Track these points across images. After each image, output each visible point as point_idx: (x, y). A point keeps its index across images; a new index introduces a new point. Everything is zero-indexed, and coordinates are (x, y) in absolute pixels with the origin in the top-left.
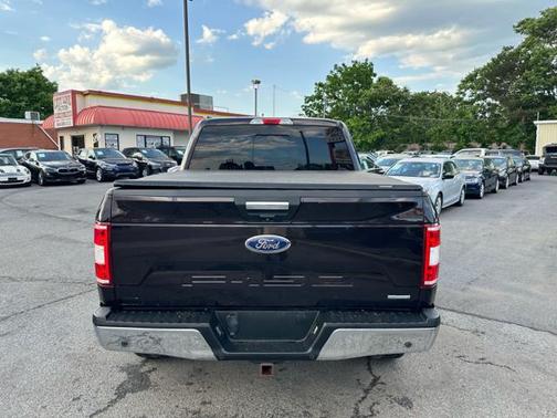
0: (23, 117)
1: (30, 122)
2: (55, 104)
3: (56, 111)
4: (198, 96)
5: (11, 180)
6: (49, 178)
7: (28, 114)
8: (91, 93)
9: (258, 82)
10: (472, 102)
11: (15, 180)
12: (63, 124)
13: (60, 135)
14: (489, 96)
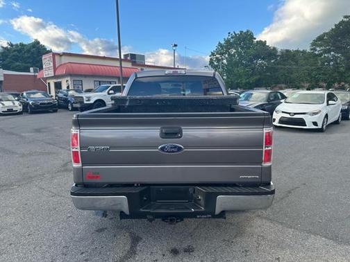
0: (29, 72)
1: (33, 74)
2: (43, 62)
3: (44, 67)
4: (135, 55)
5: (9, 110)
6: (34, 109)
7: (32, 69)
8: (64, 54)
9: (175, 45)
10: (320, 55)
11: (11, 110)
12: (48, 74)
13: (48, 81)
14: (333, 51)
